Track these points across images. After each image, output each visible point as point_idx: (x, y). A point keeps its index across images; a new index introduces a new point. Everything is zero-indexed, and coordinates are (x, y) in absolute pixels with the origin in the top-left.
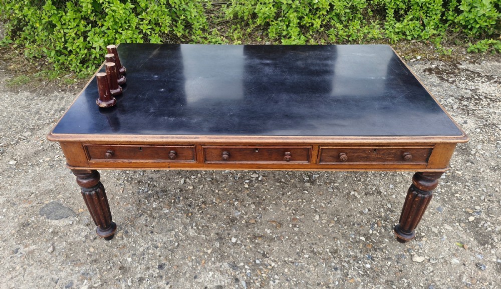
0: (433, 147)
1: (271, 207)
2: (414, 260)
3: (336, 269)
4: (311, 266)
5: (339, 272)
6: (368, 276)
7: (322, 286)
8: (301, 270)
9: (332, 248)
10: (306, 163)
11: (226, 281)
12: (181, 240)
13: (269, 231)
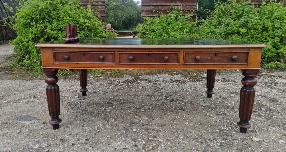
0: (248, 52)
1: (158, 119)
2: (253, 140)
3: (202, 143)
4: (185, 141)
5: (204, 144)
6: (223, 146)
7: (194, 150)
8: (178, 143)
9: (198, 134)
10: (177, 64)
11: (129, 146)
12: (101, 130)
13: (157, 127)
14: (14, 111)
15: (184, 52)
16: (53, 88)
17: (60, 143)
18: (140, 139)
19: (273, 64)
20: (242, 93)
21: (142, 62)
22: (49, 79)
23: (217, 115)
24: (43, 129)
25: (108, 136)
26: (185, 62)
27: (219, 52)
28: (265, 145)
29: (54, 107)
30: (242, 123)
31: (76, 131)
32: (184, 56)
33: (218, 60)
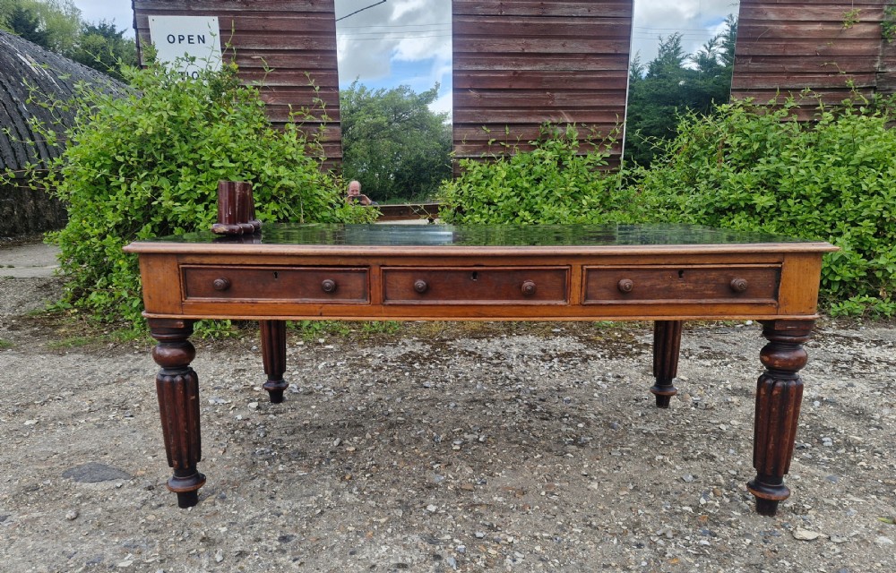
0: (780, 266)
1: (503, 472)
2: (798, 537)
3: (639, 546)
4: (587, 543)
5: (646, 549)
6: (705, 555)
7: (614, 568)
8: (567, 549)
9: (628, 519)
10: (561, 303)
11: (415, 558)
12: (329, 507)
13: (500, 499)
14: (59, 449)
15: (582, 266)
16: (179, 379)
17: (203, 550)
18: (448, 537)
19: (855, 304)
20: (763, 392)
21: (455, 299)
22: (167, 352)
23: (686, 460)
24: (147, 507)
25: (350, 528)
26: (587, 298)
27: (690, 267)
28: (833, 553)
29: (183, 439)
30: (763, 486)
31: (251, 512)
32: (584, 279)
33: (688, 290)
